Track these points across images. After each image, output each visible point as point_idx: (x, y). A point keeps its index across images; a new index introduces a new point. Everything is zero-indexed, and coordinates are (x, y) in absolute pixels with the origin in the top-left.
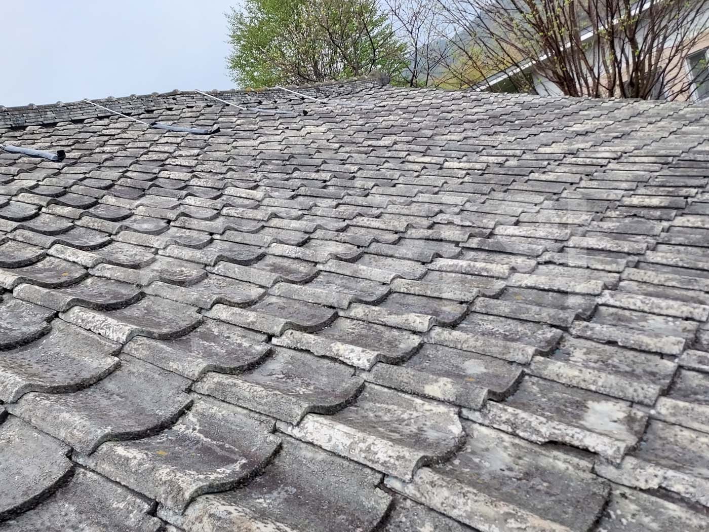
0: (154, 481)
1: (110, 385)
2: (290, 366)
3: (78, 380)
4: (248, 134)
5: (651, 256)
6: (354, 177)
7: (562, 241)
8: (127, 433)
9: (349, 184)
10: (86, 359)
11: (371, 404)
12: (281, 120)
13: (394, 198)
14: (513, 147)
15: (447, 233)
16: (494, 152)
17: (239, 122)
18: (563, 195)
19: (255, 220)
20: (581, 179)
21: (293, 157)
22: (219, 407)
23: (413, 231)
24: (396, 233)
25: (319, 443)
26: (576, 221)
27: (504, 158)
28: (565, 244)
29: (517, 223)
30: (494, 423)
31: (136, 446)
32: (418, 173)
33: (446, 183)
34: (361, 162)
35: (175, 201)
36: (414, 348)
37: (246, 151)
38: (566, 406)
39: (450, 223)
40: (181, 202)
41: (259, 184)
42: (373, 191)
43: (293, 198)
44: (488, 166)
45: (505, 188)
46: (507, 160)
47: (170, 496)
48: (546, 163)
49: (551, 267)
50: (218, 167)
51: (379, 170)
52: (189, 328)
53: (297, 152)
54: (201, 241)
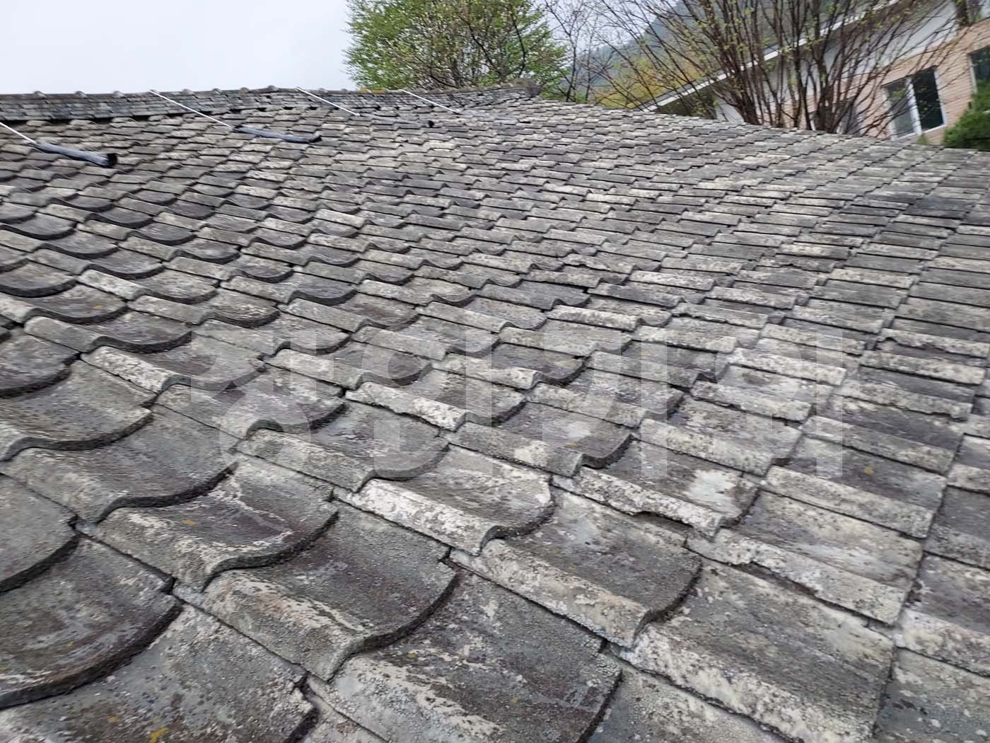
0: (173, 553)
1: (136, 442)
2: (364, 425)
3: (95, 435)
4: (357, 145)
5: (800, 312)
6: (479, 206)
7: (704, 291)
8: (148, 499)
9: (471, 213)
10: (110, 410)
11: (453, 470)
12: (400, 132)
13: (523, 233)
14: (670, 180)
15: (575, 277)
16: (648, 184)
17: (347, 130)
18: (717, 239)
19: (349, 250)
20: (740, 221)
21: (408, 177)
22: (268, 470)
23: (537, 272)
24: (518, 274)
25: (380, 513)
26: (724, 269)
27: (657, 193)
28: (707, 295)
29: (658, 270)
30: (586, 492)
31: (158, 514)
32: (554, 205)
33: (585, 218)
34: (489, 187)
35: (252, 223)
36: (514, 407)
37: (350, 167)
38: (671, 475)
39: (582, 265)
40: (259, 224)
41: (362, 207)
42: (499, 223)
43: (401, 226)
44: (637, 201)
45: (653, 227)
46: (660, 195)
47: (189, 571)
48: (703, 200)
49: (687, 320)
50: (313, 184)
51: (509, 199)
52: (245, 377)
53: (414, 171)
54: (278, 273)
